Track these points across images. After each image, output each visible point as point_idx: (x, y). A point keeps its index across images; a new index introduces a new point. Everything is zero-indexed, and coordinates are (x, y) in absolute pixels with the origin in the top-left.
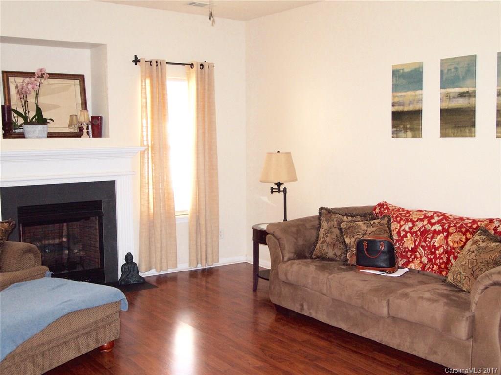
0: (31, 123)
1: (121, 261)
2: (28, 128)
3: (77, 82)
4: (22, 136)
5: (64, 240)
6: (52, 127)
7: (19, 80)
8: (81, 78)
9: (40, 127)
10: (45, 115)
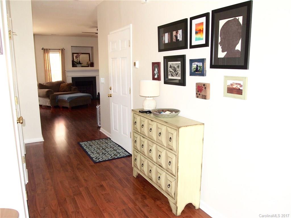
0: (78, 64)
1: (97, 94)
2: (77, 65)
3: (88, 55)
4: (76, 67)
5: (85, 89)
6: (82, 65)
7: (76, 55)
8: (89, 54)
9: (80, 65)
10: (81, 62)
